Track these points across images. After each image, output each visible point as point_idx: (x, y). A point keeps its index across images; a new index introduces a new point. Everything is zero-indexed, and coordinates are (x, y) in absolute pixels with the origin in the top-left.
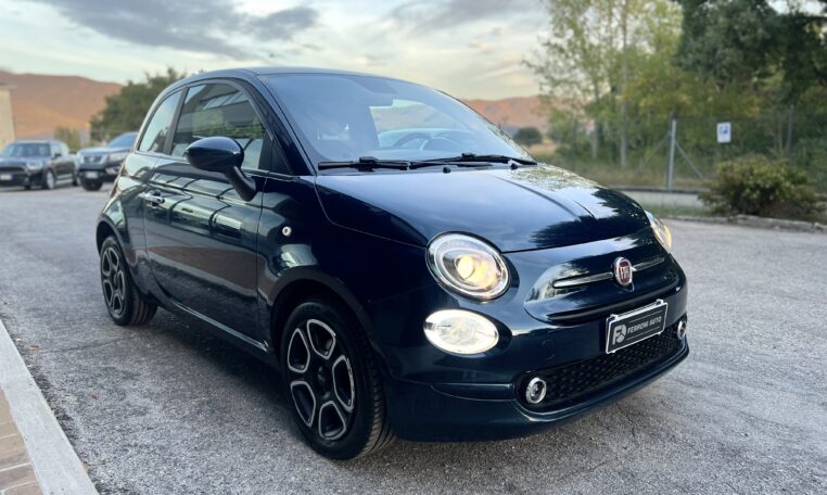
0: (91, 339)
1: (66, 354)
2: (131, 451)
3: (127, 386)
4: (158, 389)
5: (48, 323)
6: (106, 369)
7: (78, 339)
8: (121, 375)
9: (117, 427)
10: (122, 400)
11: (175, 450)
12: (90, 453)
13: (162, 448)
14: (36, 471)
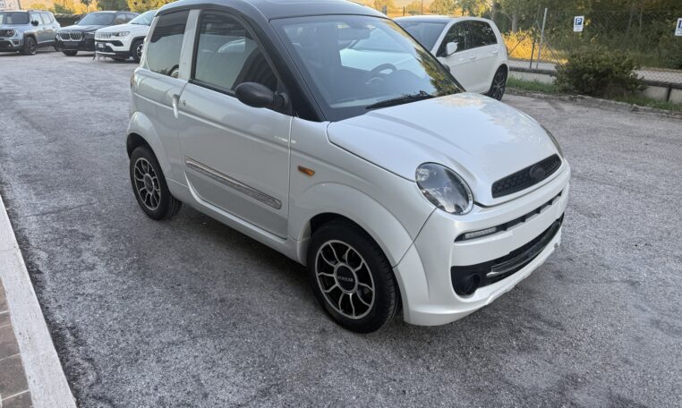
0: (64, 203)
1: (44, 217)
2: (80, 299)
3: (83, 245)
4: (105, 249)
5: (35, 189)
6: (71, 231)
7: (54, 203)
8: (81, 236)
9: (73, 279)
10: (79, 257)
11: (109, 298)
12: (52, 300)
13: (101, 297)
14: (12, 317)
